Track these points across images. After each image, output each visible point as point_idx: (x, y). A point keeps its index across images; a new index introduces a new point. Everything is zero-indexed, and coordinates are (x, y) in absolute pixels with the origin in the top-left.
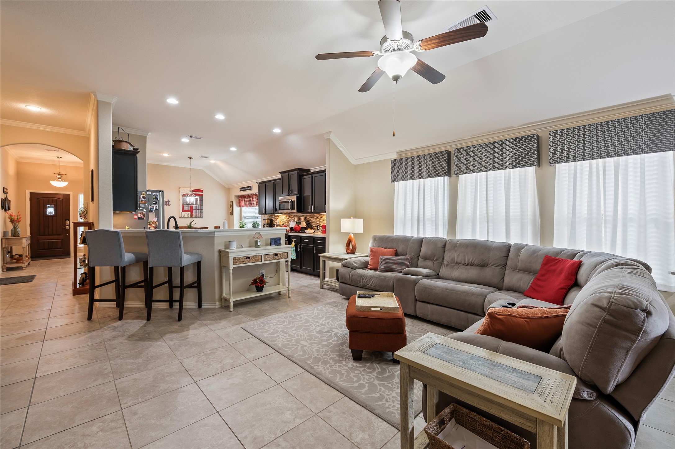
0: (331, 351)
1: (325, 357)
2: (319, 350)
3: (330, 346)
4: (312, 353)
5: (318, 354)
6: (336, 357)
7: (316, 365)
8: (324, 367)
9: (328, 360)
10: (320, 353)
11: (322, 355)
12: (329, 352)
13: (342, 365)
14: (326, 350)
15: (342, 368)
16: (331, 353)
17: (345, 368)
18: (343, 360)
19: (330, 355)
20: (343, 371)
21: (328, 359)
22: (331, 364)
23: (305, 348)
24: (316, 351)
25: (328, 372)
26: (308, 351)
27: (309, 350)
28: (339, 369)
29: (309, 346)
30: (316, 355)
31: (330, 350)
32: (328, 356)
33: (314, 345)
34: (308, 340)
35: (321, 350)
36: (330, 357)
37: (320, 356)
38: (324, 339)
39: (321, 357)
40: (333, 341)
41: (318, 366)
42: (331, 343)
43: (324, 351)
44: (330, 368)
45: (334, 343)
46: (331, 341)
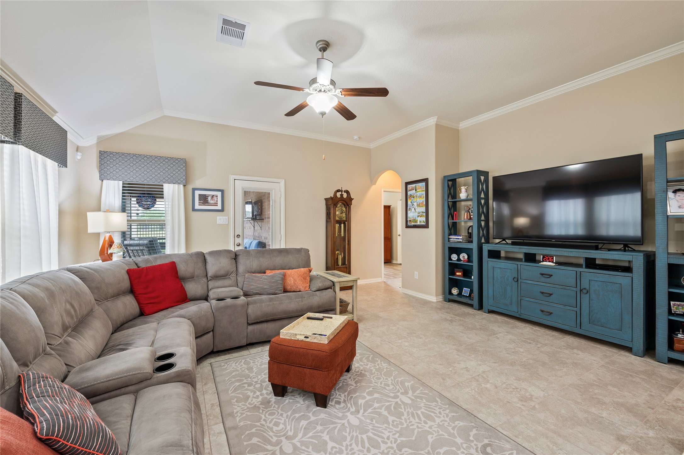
0: (371, 382)
1: (379, 376)
2: (385, 384)
3: (371, 389)
4: (393, 382)
5: (387, 380)
6: (368, 375)
7: (389, 368)
8: (381, 367)
9: (376, 372)
10: (384, 381)
11: (382, 379)
12: (374, 381)
13: (364, 366)
14: (377, 384)
15: (365, 363)
16: (372, 380)
17: (362, 364)
18: (362, 370)
19: (374, 377)
20: (365, 361)
21: (376, 374)
22: (374, 368)
23: (403, 391)
24: (389, 385)
25: (378, 362)
26: (399, 385)
27: (398, 387)
28: (368, 363)
29: (399, 394)
30: (389, 379)
31: (372, 384)
32: (376, 377)
33: (392, 395)
34: (400, 405)
35: (383, 385)
36: (374, 375)
37: (385, 378)
38: (377, 402)
39: (383, 376)
40: (364, 398)
41: (387, 368)
42: (370, 394)
43: (379, 383)
44: (376, 365)
45: (365, 394)
46: (368, 398)
